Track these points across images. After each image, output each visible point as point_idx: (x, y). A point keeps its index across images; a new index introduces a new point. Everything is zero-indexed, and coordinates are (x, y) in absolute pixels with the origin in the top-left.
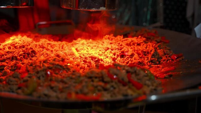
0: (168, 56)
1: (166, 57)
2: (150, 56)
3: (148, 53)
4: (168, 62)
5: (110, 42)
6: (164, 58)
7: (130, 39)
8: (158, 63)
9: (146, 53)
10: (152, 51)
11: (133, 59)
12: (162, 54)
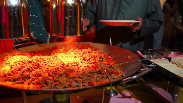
0: (106, 57)
1: (105, 57)
2: (98, 58)
3: (97, 56)
4: (107, 60)
5: (74, 53)
6: (104, 58)
7: (83, 50)
8: (102, 61)
9: (95, 57)
10: (98, 55)
11: (90, 61)
12: (103, 56)
